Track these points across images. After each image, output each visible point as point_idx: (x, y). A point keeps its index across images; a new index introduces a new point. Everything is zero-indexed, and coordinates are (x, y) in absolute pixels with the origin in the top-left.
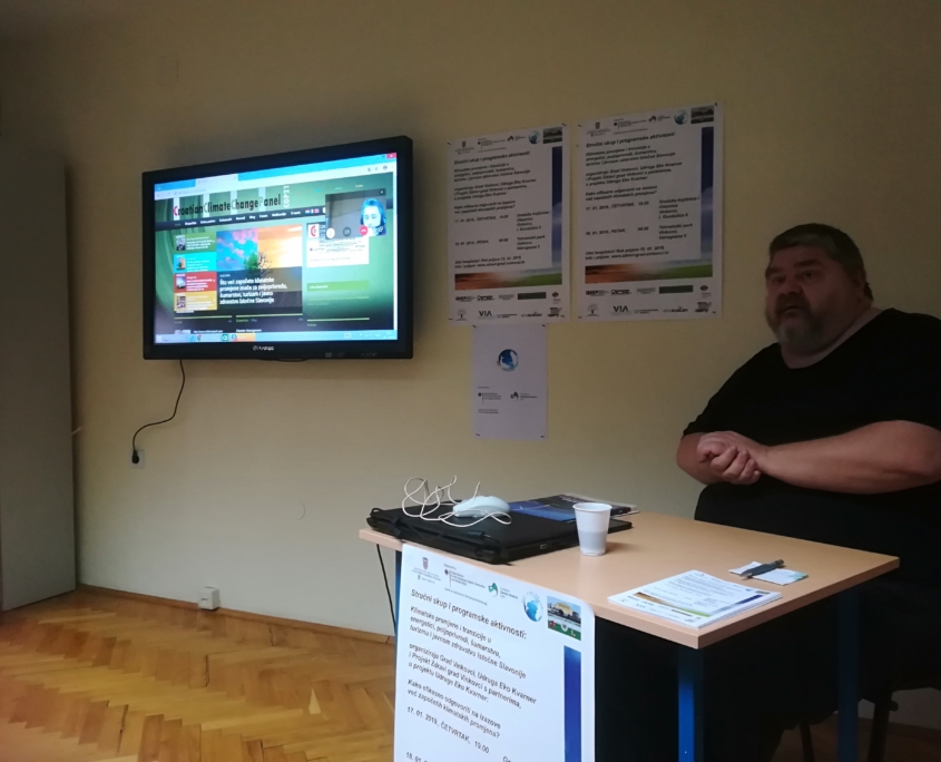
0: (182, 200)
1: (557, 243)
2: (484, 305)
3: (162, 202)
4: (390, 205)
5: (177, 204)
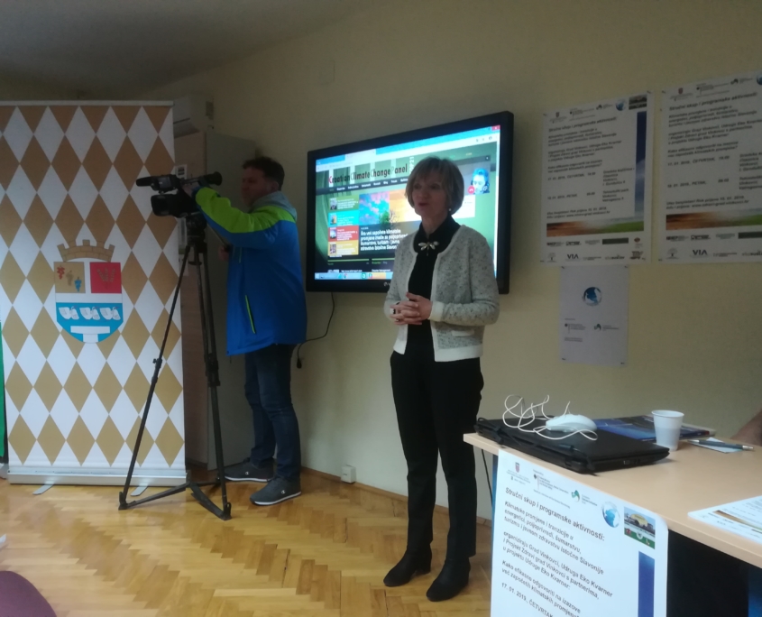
0: (335, 171)
1: (640, 194)
2: (573, 250)
3: (321, 173)
4: (493, 169)
5: (331, 175)
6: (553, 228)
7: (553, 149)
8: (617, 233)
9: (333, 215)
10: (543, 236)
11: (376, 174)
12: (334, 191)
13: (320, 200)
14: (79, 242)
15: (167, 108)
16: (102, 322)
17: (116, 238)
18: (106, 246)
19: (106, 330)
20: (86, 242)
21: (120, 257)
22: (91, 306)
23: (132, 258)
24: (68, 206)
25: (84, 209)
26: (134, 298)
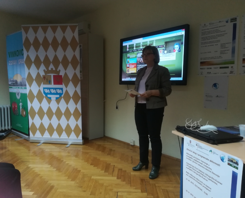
0: (129, 45)
2: (209, 71)
3: (124, 46)
4: (182, 44)
6: (202, 63)
8: (225, 65)
9: (128, 60)
10: (199, 66)
11: (142, 46)
12: (129, 52)
13: (124, 55)
14: (50, 69)
15: (76, 26)
16: (57, 94)
17: (61, 67)
18: (58, 70)
19: (58, 96)
20: (52, 69)
21: (62, 73)
22: (54, 89)
23: (66, 74)
24: (46, 57)
25: (51, 59)
26: (66, 86)
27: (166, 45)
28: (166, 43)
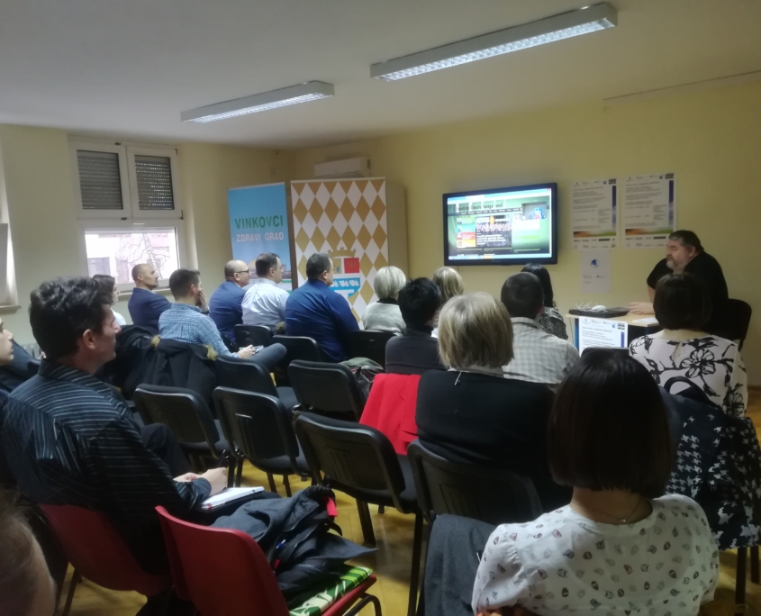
0: (460, 205)
1: (614, 220)
2: (586, 243)
3: (451, 205)
4: (548, 208)
5: (457, 206)
6: (576, 234)
7: (576, 198)
8: (605, 237)
9: (459, 227)
10: (571, 237)
11: (485, 207)
12: (460, 214)
13: (451, 220)
14: (338, 249)
15: (382, 181)
16: (350, 287)
17: (357, 245)
18: (352, 250)
19: (352, 291)
20: (342, 248)
21: (359, 255)
22: (344, 280)
23: (365, 255)
24: (333, 231)
25: (341, 232)
26: (366, 275)
27: (524, 209)
28: (524, 205)
